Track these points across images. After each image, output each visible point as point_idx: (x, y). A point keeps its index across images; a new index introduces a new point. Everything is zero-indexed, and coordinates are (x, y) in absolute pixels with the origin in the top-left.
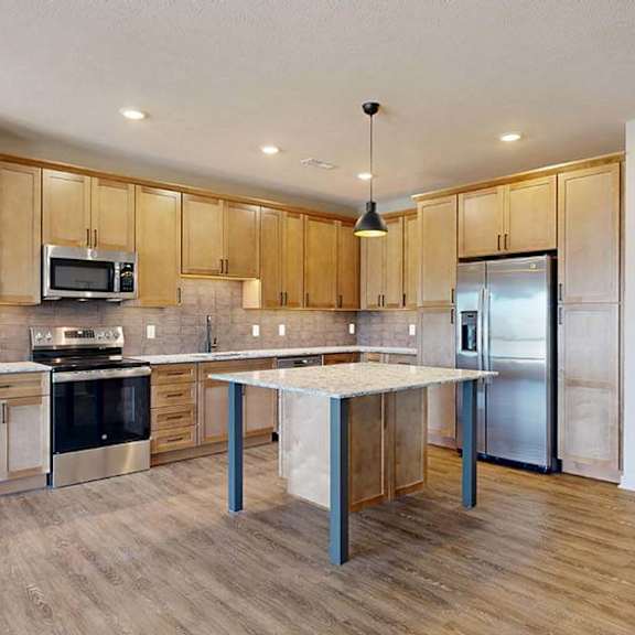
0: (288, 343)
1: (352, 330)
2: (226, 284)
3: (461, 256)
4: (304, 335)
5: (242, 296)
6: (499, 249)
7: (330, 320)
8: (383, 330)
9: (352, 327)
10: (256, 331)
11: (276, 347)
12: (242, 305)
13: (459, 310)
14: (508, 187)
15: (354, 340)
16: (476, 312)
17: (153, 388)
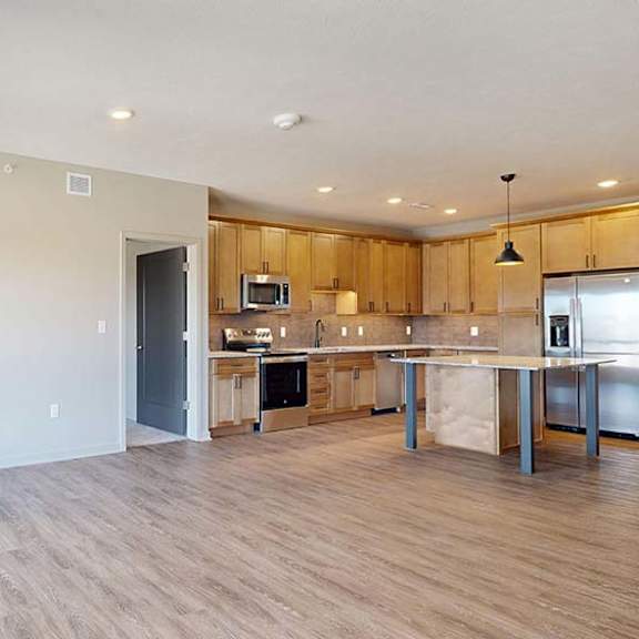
0: (365, 341)
1: (409, 332)
2: (324, 296)
3: (544, 272)
4: (376, 336)
5: (335, 305)
6: (587, 266)
7: (393, 324)
8: (441, 331)
9: (409, 329)
10: (344, 331)
11: (356, 344)
12: (335, 311)
13: (548, 314)
14: (596, 217)
15: (410, 340)
16: (567, 317)
17: (309, 371)
